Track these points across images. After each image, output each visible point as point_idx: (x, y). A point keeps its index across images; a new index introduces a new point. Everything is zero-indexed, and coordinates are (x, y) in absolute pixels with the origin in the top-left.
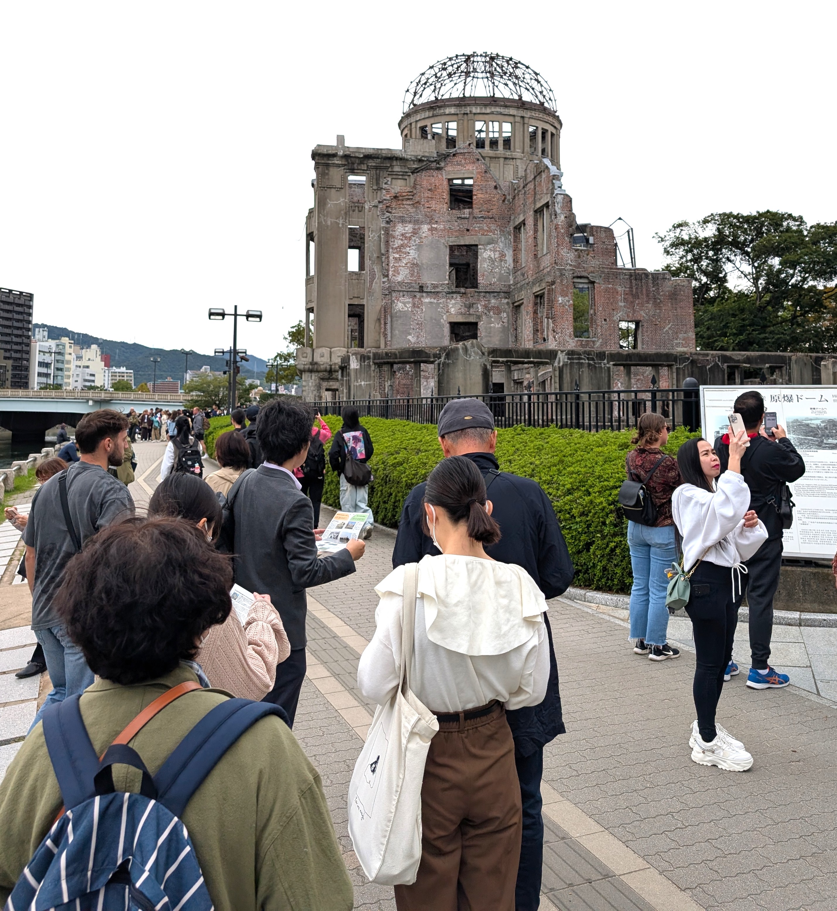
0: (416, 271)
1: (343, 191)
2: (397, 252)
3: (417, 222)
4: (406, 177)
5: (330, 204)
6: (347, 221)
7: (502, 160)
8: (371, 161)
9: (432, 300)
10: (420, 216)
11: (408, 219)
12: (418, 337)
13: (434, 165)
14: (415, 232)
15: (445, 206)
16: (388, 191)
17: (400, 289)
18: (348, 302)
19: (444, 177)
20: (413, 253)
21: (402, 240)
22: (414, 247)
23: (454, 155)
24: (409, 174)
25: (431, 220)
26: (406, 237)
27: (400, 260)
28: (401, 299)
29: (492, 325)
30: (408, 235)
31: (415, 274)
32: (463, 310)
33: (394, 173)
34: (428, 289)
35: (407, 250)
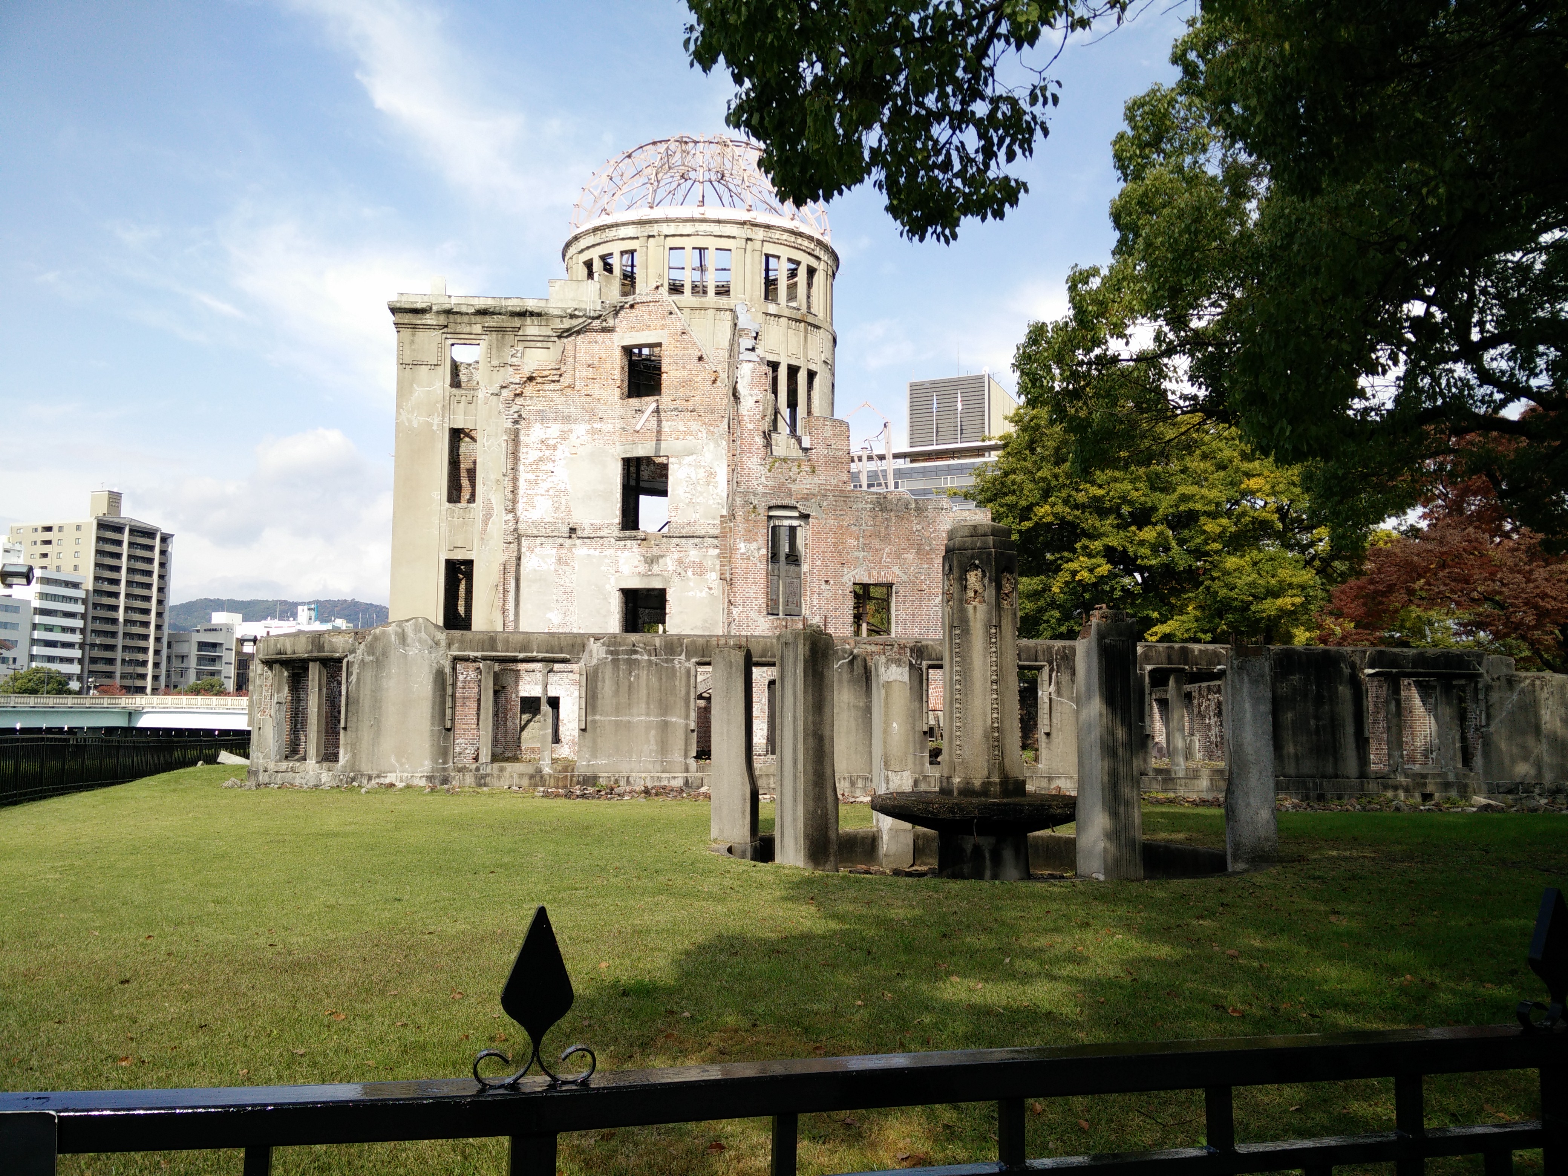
0: (564, 502)
1: (440, 369)
2: (533, 471)
3: (566, 419)
4: (550, 345)
5: (419, 392)
6: (447, 419)
7: (711, 312)
8: (488, 318)
9: (592, 552)
10: (572, 410)
11: (553, 415)
12: (565, 614)
13: (596, 323)
14: (564, 437)
15: (617, 392)
16: (516, 368)
17: (536, 532)
18: (444, 557)
19: (616, 344)
20: (559, 473)
21: (541, 450)
22: (561, 462)
23: (632, 306)
24: (552, 339)
25: (592, 416)
26: (548, 446)
27: (537, 484)
28: (538, 550)
29: (690, 594)
30: (551, 442)
31: (563, 508)
32: (643, 568)
33: (529, 338)
34: (585, 534)
35: (550, 466)
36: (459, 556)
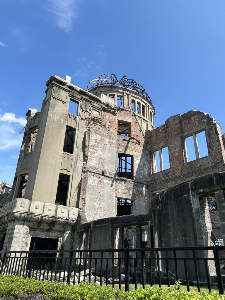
0: (101, 162)
1: (66, 104)
2: (92, 149)
3: (103, 135)
4: (100, 111)
6: (66, 121)
7: (142, 119)
8: (83, 95)
9: (109, 182)
10: (105, 133)
11: (99, 133)
12: (100, 204)
13: (112, 111)
14: (102, 141)
16: (90, 114)
17: (92, 170)
19: (116, 119)
20: (100, 152)
21: (95, 142)
22: (101, 149)
23: (122, 110)
25: (110, 137)
26: (97, 142)
27: (93, 153)
28: (92, 177)
29: (141, 203)
30: (98, 141)
31: (101, 164)
32: (126, 191)
33: (94, 107)
34: (107, 175)
35: (97, 149)
36: (65, 172)
